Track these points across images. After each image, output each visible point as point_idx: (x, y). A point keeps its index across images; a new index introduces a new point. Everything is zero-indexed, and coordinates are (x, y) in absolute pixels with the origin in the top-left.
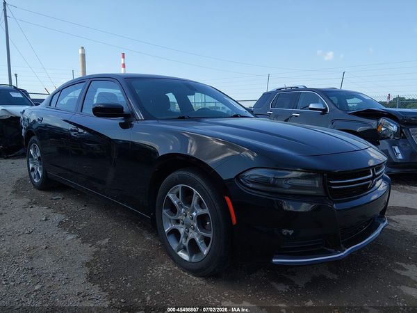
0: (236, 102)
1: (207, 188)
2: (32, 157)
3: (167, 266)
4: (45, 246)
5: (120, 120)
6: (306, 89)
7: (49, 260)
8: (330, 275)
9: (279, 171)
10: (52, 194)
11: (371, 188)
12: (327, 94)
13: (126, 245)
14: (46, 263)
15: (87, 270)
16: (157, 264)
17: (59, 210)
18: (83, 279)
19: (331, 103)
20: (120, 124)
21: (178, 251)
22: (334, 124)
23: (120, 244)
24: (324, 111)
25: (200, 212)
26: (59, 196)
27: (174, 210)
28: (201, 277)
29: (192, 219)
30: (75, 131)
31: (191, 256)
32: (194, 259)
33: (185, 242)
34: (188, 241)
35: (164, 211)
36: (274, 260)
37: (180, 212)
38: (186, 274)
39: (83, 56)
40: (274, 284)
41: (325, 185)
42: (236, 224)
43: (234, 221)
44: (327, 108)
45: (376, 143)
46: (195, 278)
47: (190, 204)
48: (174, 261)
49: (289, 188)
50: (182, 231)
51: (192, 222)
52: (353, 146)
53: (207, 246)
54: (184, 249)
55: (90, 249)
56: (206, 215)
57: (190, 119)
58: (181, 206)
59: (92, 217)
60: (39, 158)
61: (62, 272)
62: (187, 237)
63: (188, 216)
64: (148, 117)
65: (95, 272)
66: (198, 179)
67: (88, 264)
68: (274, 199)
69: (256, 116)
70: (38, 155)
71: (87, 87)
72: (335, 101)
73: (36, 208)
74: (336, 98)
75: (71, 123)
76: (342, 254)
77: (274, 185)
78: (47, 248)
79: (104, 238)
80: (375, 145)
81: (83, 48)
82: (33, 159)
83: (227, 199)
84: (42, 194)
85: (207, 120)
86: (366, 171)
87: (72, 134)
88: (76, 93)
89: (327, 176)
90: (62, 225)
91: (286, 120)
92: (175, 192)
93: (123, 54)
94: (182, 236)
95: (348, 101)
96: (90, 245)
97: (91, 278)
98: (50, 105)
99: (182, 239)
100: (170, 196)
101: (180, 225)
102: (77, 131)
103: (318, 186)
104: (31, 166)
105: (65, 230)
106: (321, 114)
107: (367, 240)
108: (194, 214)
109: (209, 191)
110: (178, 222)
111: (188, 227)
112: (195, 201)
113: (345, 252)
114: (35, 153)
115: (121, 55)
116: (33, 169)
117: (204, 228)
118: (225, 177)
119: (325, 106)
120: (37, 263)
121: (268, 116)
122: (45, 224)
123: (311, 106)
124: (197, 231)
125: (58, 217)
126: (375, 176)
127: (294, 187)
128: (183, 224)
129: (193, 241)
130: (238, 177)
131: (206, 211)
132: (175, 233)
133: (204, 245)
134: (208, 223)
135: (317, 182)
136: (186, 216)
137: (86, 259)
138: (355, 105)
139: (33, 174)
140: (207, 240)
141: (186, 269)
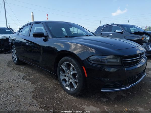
0: (88, 30)
1: (76, 63)
2: (13, 53)
3: (62, 92)
4: (17, 86)
5: (43, 38)
6: (115, 25)
7: (18, 91)
8: (124, 95)
9: (104, 56)
10: (21, 66)
11: (139, 62)
12: (123, 26)
13: (47, 84)
14: (17, 92)
15: (33, 94)
16: (58, 91)
17: (23, 72)
18: (31, 98)
19: (124, 29)
20: (43, 40)
21: (66, 87)
22: (125, 37)
23: (45, 84)
24: (122, 33)
25: (73, 72)
26: (24, 67)
27: (64, 72)
28: (74, 96)
29: (71, 75)
30: (27, 43)
31: (71, 89)
32: (72, 90)
33: (68, 84)
34: (69, 83)
35: (60, 72)
36: (102, 90)
37: (66, 72)
38: (69, 95)
39: (33, 15)
40: (102, 98)
41: (122, 61)
42: (87, 77)
43: (86, 76)
44: (122, 32)
45: (142, 44)
46: (72, 97)
47: (70, 69)
48: (65, 90)
49: (108, 63)
50: (67, 79)
51: (71, 76)
52: (133, 46)
53: (76, 85)
54: (68, 86)
55: (34, 86)
56: (76, 73)
57: (70, 37)
58: (66, 70)
59: (35, 74)
60: (16, 53)
61: (23, 95)
62: (69, 82)
63: (69, 74)
64: (53, 37)
65: (35, 95)
66: (72, 60)
67: (33, 92)
68: (102, 67)
69: (95, 35)
70: (15, 52)
71: (31, 26)
72: (126, 29)
73: (15, 71)
74: (126, 27)
75: (26, 40)
76: (128, 87)
77: (101, 62)
78: (18, 86)
79: (39, 82)
80: (141, 45)
81: (33, 13)
82: (14, 54)
83: (83, 67)
84: (17, 66)
85: (76, 37)
86: (138, 55)
87: (27, 44)
88: (27, 29)
89: (122, 57)
90: (24, 77)
91: (107, 37)
92: (64, 65)
93: (47, 14)
94: (67, 81)
95: (131, 29)
96: (34, 85)
97: (34, 97)
98: (19, 34)
99: (67, 82)
100: (62, 66)
101: (66, 77)
102: (28, 43)
103: (119, 61)
104: (13, 56)
105: (25, 79)
106: (120, 34)
107: (138, 82)
108: (71, 73)
109: (77, 65)
110: (65, 76)
111: (69, 78)
112: (71, 68)
113: (129, 87)
114: (14, 51)
115: (47, 15)
116: (14, 57)
117: (75, 78)
118: (82, 59)
119: (122, 31)
120: (14, 92)
121: (101, 35)
122: (18, 77)
123: (117, 31)
124: (72, 79)
125: (23, 75)
126: (141, 57)
127: (109, 62)
128: (67, 77)
129: (71, 83)
130: (87, 59)
131: (76, 72)
132: (65, 80)
133: (75, 84)
134: (76, 76)
135: (118, 60)
136: (68, 74)
137: (32, 90)
138: (133, 30)
139: (14, 59)
140: (76, 83)
141: (69, 94)
